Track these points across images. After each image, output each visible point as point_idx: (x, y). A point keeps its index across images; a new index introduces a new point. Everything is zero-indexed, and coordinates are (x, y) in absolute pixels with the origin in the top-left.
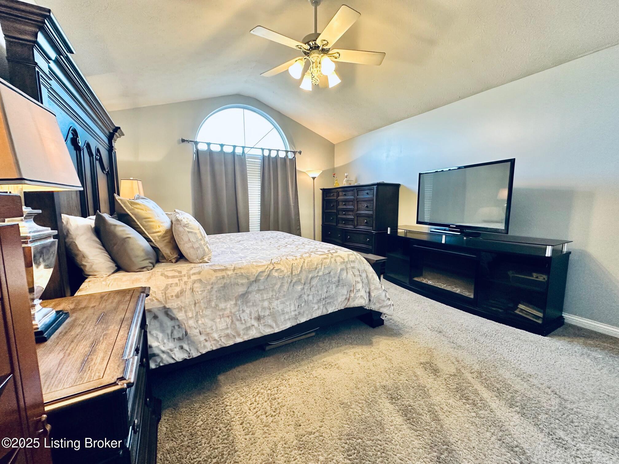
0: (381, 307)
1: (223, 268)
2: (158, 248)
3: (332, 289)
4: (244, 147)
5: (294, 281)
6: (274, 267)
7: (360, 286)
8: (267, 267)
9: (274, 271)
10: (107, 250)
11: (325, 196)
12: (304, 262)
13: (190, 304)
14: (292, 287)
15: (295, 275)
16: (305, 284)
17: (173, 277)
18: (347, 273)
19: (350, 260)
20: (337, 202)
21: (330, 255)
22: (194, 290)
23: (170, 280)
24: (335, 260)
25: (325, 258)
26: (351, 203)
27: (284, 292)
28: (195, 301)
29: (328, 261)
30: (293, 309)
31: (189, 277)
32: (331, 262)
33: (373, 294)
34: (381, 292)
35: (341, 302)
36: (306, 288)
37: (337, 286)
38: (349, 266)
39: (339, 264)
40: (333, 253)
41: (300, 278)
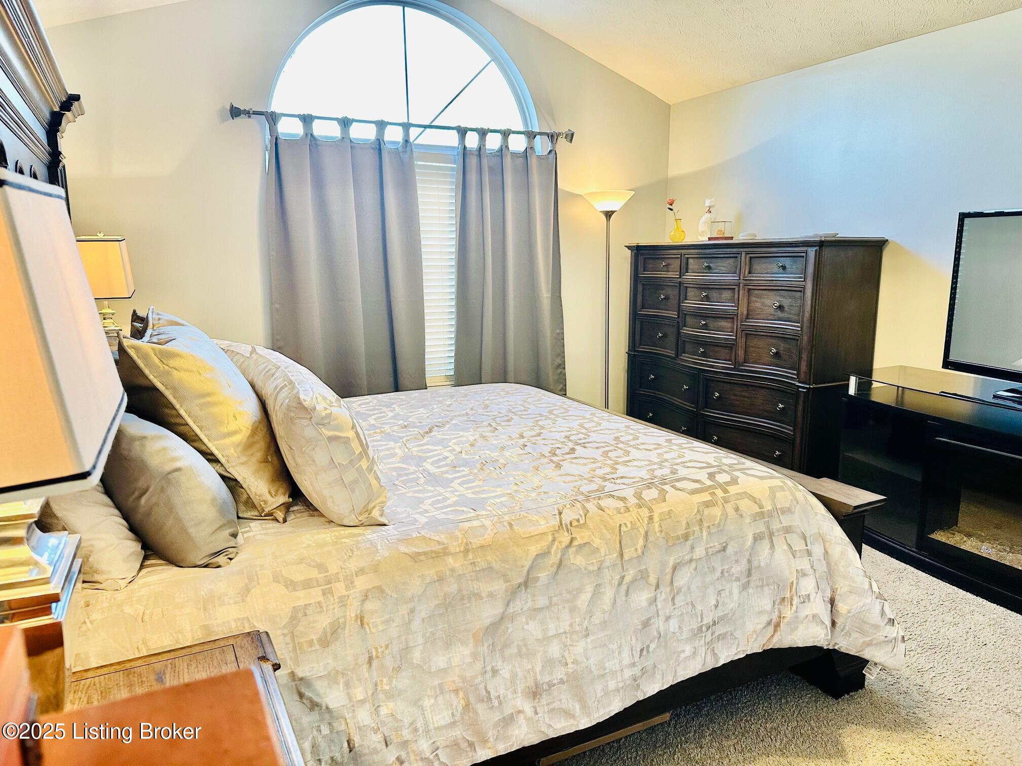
0: (869, 644)
1: (437, 548)
2: (236, 480)
3: (731, 593)
4: (406, 126)
5: (628, 579)
6: (572, 540)
7: (808, 585)
8: (554, 540)
9: (572, 550)
10: (118, 507)
11: (641, 269)
12: (651, 518)
13: (356, 664)
14: (624, 598)
15: (630, 560)
16: (657, 587)
17: (307, 584)
18: (772, 546)
19: (779, 506)
20: (682, 288)
21: (719, 493)
22: (365, 620)
23: (301, 593)
24: (737, 509)
25: (707, 504)
26: (727, 294)
27: (604, 612)
28: (369, 652)
29: (717, 511)
30: (627, 660)
31: (350, 584)
32: (725, 515)
33: (842, 607)
34: (868, 601)
35: (754, 631)
36: (661, 597)
37: (745, 586)
38: (775, 526)
39: (748, 520)
40: (727, 483)
41: (643, 567)
